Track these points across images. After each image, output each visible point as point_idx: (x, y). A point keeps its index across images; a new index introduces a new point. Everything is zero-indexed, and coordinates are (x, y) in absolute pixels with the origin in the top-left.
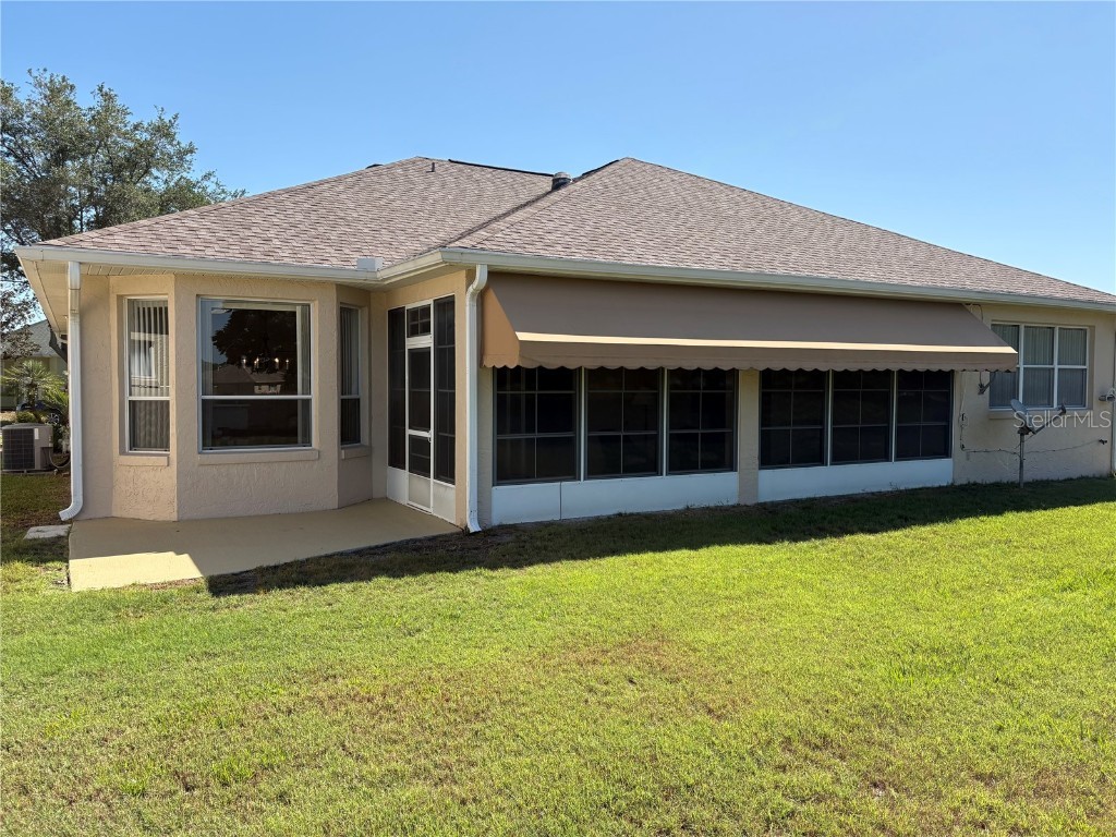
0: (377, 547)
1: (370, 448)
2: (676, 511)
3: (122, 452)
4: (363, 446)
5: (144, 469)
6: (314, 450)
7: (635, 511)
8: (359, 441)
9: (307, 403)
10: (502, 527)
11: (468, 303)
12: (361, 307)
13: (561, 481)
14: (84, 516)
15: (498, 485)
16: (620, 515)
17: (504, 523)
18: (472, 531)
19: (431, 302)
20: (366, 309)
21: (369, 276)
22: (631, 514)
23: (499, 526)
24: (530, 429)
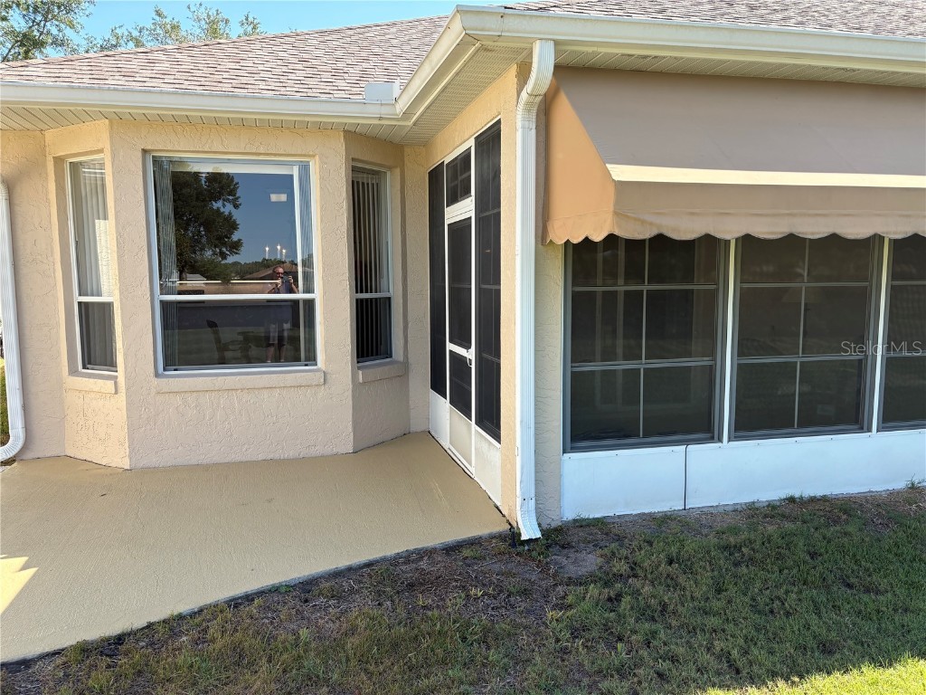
0: (350, 569)
1: (405, 365)
2: (892, 493)
3: (73, 371)
4: (397, 362)
5: (93, 395)
6: (318, 370)
7: (819, 493)
8: (391, 357)
9: (310, 305)
10: (581, 524)
11: (519, 124)
12: (390, 168)
13: (687, 442)
14: (29, 455)
15: (574, 449)
16: (791, 500)
17: (585, 515)
18: (524, 537)
19: (471, 143)
20: (398, 171)
21: (385, 111)
22: (813, 500)
23: (575, 521)
24: (633, 354)
